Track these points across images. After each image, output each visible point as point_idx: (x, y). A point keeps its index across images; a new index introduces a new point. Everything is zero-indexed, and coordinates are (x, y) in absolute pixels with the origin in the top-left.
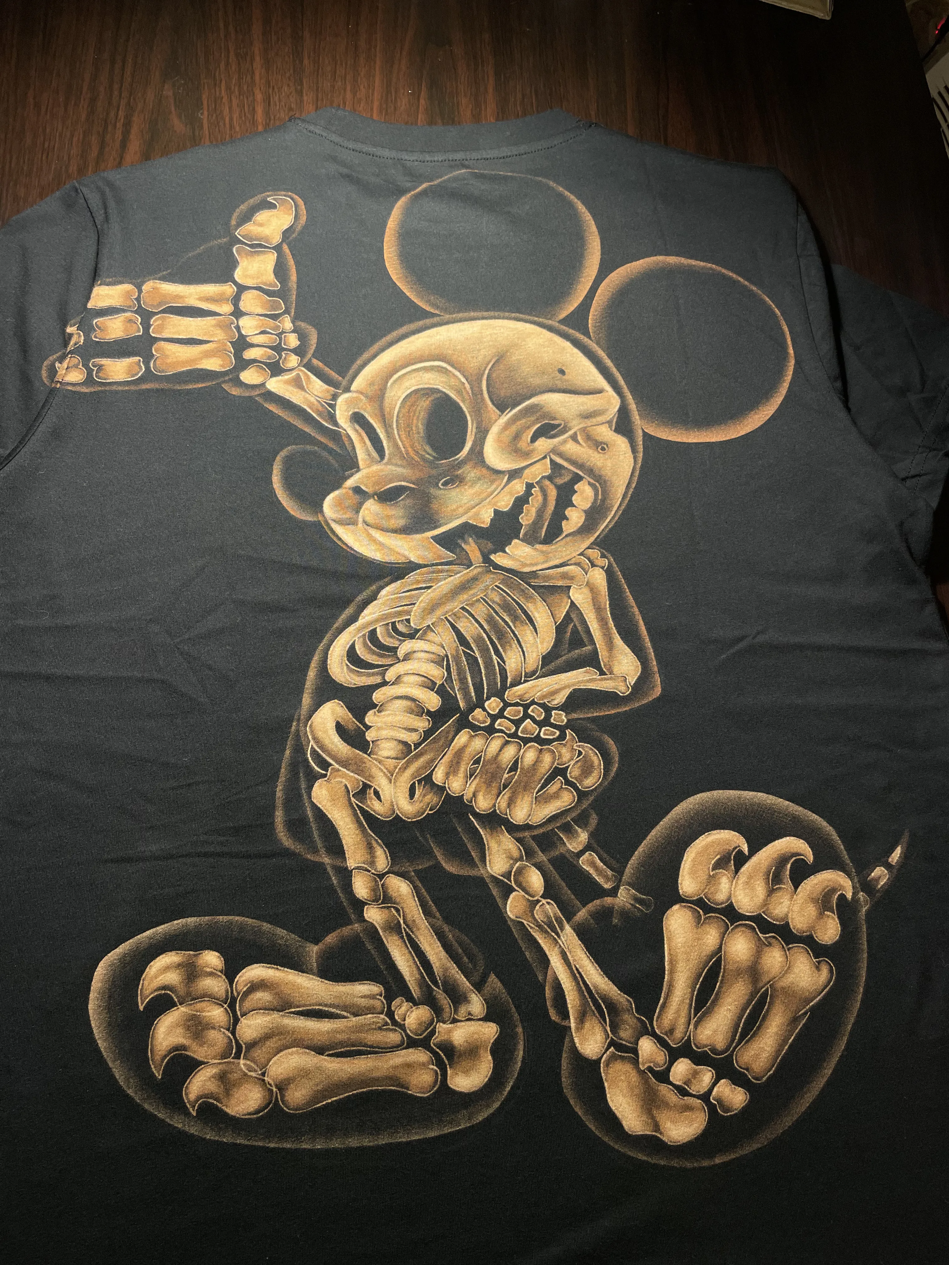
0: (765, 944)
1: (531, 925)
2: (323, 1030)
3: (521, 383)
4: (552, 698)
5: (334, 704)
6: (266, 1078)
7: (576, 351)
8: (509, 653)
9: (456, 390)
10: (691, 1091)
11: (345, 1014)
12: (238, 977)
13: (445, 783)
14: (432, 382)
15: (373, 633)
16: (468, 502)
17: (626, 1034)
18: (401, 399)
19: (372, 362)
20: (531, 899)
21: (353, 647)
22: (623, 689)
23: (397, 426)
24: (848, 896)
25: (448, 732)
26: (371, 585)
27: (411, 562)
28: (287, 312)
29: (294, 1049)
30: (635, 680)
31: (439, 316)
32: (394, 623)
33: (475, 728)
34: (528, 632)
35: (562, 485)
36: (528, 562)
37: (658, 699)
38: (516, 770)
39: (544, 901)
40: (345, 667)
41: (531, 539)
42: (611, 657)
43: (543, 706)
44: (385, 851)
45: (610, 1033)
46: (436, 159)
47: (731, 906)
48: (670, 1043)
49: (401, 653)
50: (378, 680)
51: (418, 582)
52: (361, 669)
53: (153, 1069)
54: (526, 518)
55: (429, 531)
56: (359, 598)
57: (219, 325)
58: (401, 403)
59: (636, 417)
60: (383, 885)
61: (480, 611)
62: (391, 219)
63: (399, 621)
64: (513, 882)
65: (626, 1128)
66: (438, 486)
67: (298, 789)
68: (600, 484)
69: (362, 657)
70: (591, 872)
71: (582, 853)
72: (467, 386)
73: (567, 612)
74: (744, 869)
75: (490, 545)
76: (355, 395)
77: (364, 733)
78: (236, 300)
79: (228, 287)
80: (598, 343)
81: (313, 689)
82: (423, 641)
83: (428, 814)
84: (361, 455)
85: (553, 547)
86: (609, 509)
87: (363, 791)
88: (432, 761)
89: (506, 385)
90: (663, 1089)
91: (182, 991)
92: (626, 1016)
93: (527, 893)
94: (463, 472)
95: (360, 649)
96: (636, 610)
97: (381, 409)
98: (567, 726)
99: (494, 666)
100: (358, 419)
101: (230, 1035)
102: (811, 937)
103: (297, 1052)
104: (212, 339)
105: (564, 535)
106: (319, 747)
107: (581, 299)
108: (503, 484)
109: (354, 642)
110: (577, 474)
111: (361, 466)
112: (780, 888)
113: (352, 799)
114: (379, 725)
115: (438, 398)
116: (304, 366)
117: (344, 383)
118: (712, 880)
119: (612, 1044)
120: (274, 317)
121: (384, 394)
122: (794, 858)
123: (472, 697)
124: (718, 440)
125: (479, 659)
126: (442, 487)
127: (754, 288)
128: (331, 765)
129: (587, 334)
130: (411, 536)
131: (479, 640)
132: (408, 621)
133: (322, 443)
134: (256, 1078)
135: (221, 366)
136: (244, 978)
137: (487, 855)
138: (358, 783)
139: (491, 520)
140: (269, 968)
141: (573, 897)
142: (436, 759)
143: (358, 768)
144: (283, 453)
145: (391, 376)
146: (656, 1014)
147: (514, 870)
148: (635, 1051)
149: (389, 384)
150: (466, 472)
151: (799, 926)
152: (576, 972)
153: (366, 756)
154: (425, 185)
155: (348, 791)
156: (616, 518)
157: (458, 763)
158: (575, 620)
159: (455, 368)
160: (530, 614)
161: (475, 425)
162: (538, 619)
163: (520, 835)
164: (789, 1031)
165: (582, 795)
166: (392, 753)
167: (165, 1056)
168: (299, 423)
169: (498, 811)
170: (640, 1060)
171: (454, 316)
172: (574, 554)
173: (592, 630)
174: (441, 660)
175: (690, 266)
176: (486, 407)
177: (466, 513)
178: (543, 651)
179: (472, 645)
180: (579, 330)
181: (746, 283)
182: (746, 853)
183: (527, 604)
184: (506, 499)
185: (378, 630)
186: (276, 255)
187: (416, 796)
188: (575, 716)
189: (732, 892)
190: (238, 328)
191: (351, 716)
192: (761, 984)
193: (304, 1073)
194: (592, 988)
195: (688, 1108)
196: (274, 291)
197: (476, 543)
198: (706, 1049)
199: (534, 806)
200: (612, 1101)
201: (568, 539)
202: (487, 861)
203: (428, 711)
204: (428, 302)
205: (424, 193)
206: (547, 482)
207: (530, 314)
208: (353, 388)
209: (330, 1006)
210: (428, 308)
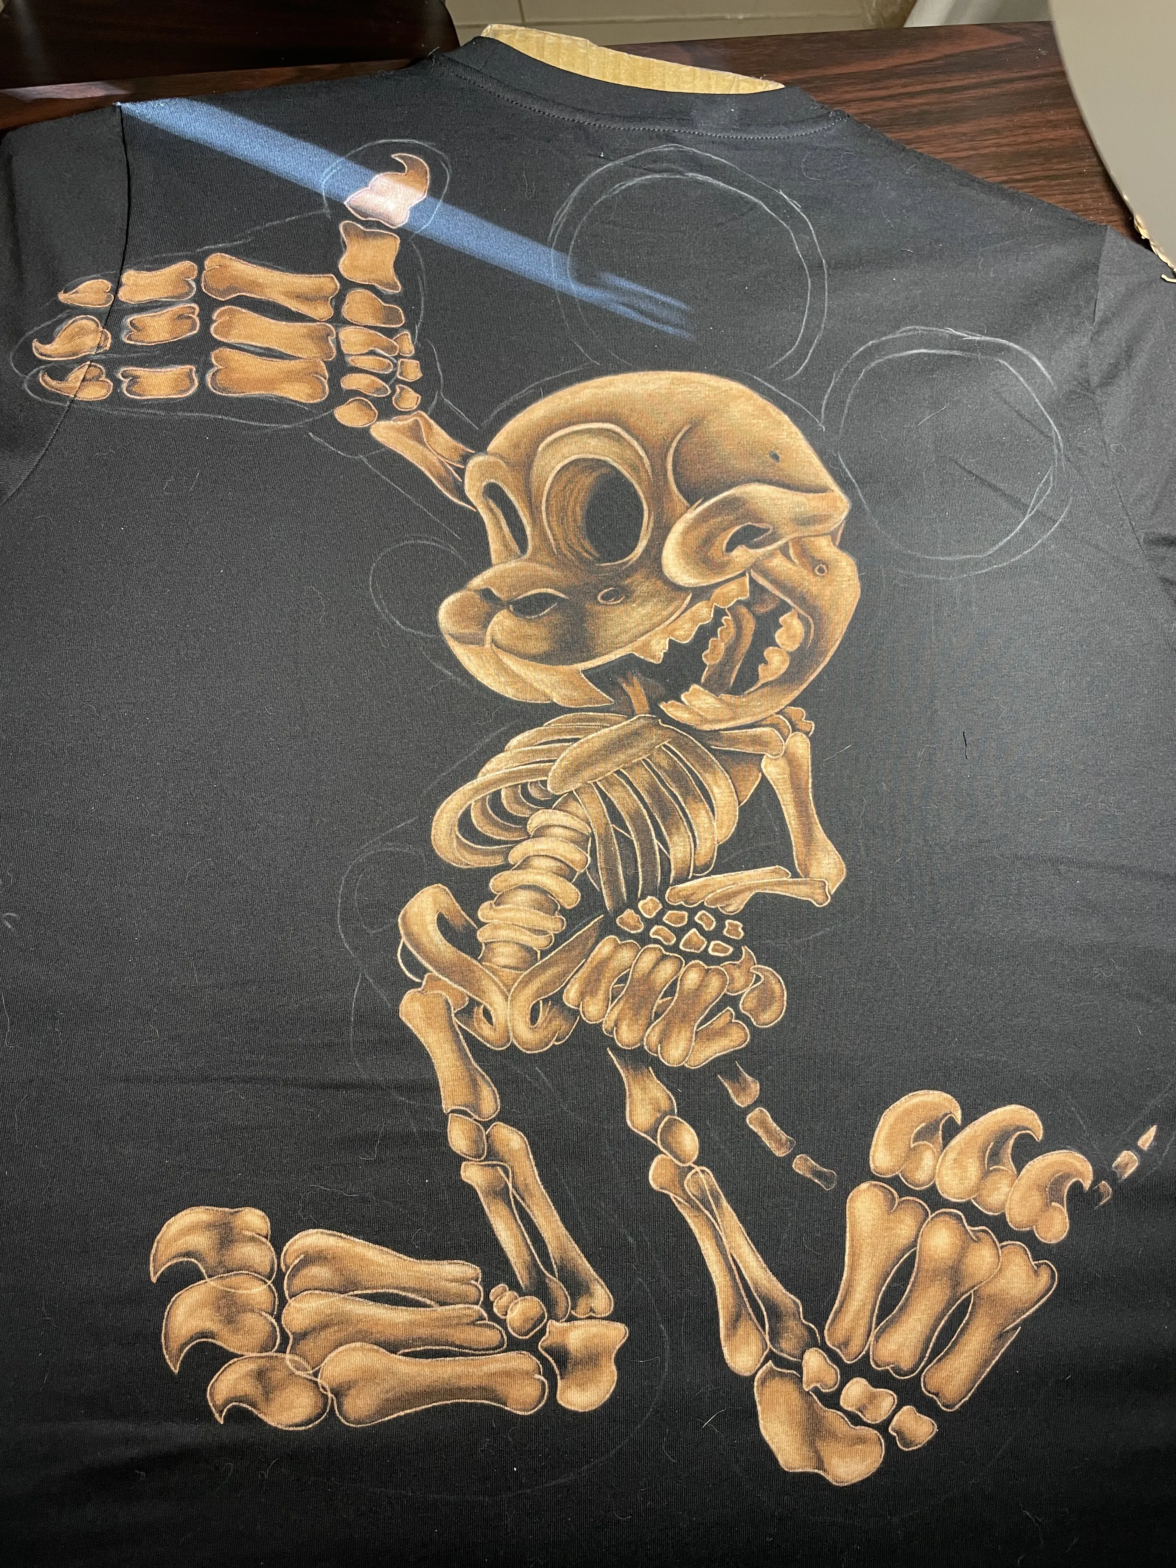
0: (972, 1239)
1: (679, 1199)
2: (397, 1321)
3: (719, 466)
4: (727, 903)
5: (438, 890)
6: (319, 1380)
7: (795, 429)
8: (675, 838)
9: (630, 466)
10: (865, 1419)
11: (428, 1302)
12: (287, 1244)
13: (578, 1006)
15: (496, 795)
16: (635, 627)
17: (788, 1346)
18: (555, 471)
20: (681, 1165)
21: (467, 813)
22: (820, 898)
23: (547, 508)
25: (587, 939)
26: (497, 730)
27: (552, 703)
28: (408, 326)
29: (358, 1344)
30: (836, 888)
32: (524, 786)
33: (623, 935)
34: (703, 812)
35: (763, 615)
36: (709, 717)
38: (673, 995)
39: (698, 1169)
40: (455, 840)
41: (715, 686)
42: (808, 854)
43: (715, 912)
44: (494, 1091)
45: (769, 1343)
47: (933, 1188)
48: (844, 1358)
49: (531, 827)
50: (499, 861)
51: (561, 731)
52: (476, 844)
53: (168, 1361)
54: (711, 658)
55: (581, 662)
56: (481, 745)
57: (311, 336)
58: (555, 477)
60: (488, 1137)
61: (641, 778)
63: (531, 783)
64: (659, 1141)
65: (782, 1463)
66: (596, 598)
68: (813, 619)
71: (750, 1108)
72: (646, 461)
73: (756, 789)
74: (954, 1143)
75: (661, 690)
76: (492, 459)
77: (475, 931)
82: (562, 813)
83: (554, 1045)
84: (494, 545)
85: (744, 699)
87: (469, 1009)
88: (565, 974)
89: (698, 466)
90: (831, 1416)
91: (212, 1258)
92: (791, 1323)
93: (677, 1157)
94: (632, 583)
95: (476, 817)
97: (527, 483)
98: (743, 942)
99: (655, 854)
100: (493, 492)
101: (274, 1321)
102: (1031, 1234)
103: (362, 1349)
104: (299, 355)
105: (759, 684)
106: (414, 947)
108: (684, 606)
109: (470, 806)
110: (784, 602)
111: (494, 561)
112: (998, 1170)
113: (454, 1019)
114: (496, 921)
116: (425, 410)
118: (912, 1153)
119: (770, 1356)
120: (389, 333)
121: (532, 461)
122: (1019, 1133)
123: (622, 894)
125: (635, 842)
126: (602, 601)
128: (428, 971)
130: (556, 668)
131: (636, 816)
132: (544, 783)
134: (305, 1378)
135: (310, 396)
136: (295, 1247)
137: (628, 1105)
138: (463, 998)
139: (665, 654)
140: (330, 1235)
142: (569, 972)
143: (465, 978)
145: (543, 437)
146: (829, 1321)
147: (661, 1126)
148: (799, 1367)
149: (540, 449)
150: (636, 583)
151: (1018, 1219)
153: (475, 962)
155: (449, 1008)
157: (598, 980)
159: (632, 435)
160: (707, 788)
161: (652, 517)
162: (717, 796)
163: (673, 1081)
164: (993, 1350)
165: (756, 1033)
166: (511, 962)
167: (186, 1344)
169: (646, 1048)
170: (804, 1378)
172: (772, 712)
174: (583, 841)
176: (670, 494)
177: (632, 642)
178: (720, 839)
179: (628, 824)
182: (959, 1121)
183: (704, 774)
184: (686, 626)
185: (503, 793)
187: (539, 1021)
189: (937, 1171)
190: (337, 342)
191: (459, 908)
192: (963, 1290)
193: (370, 1376)
194: (750, 1284)
195: (861, 1440)
196: (393, 294)
197: (642, 684)
198: (888, 1367)
199: (693, 1044)
201: (765, 690)
202: (627, 1111)
203: (563, 908)
206: (743, 610)
208: (491, 447)
209: (409, 1290)
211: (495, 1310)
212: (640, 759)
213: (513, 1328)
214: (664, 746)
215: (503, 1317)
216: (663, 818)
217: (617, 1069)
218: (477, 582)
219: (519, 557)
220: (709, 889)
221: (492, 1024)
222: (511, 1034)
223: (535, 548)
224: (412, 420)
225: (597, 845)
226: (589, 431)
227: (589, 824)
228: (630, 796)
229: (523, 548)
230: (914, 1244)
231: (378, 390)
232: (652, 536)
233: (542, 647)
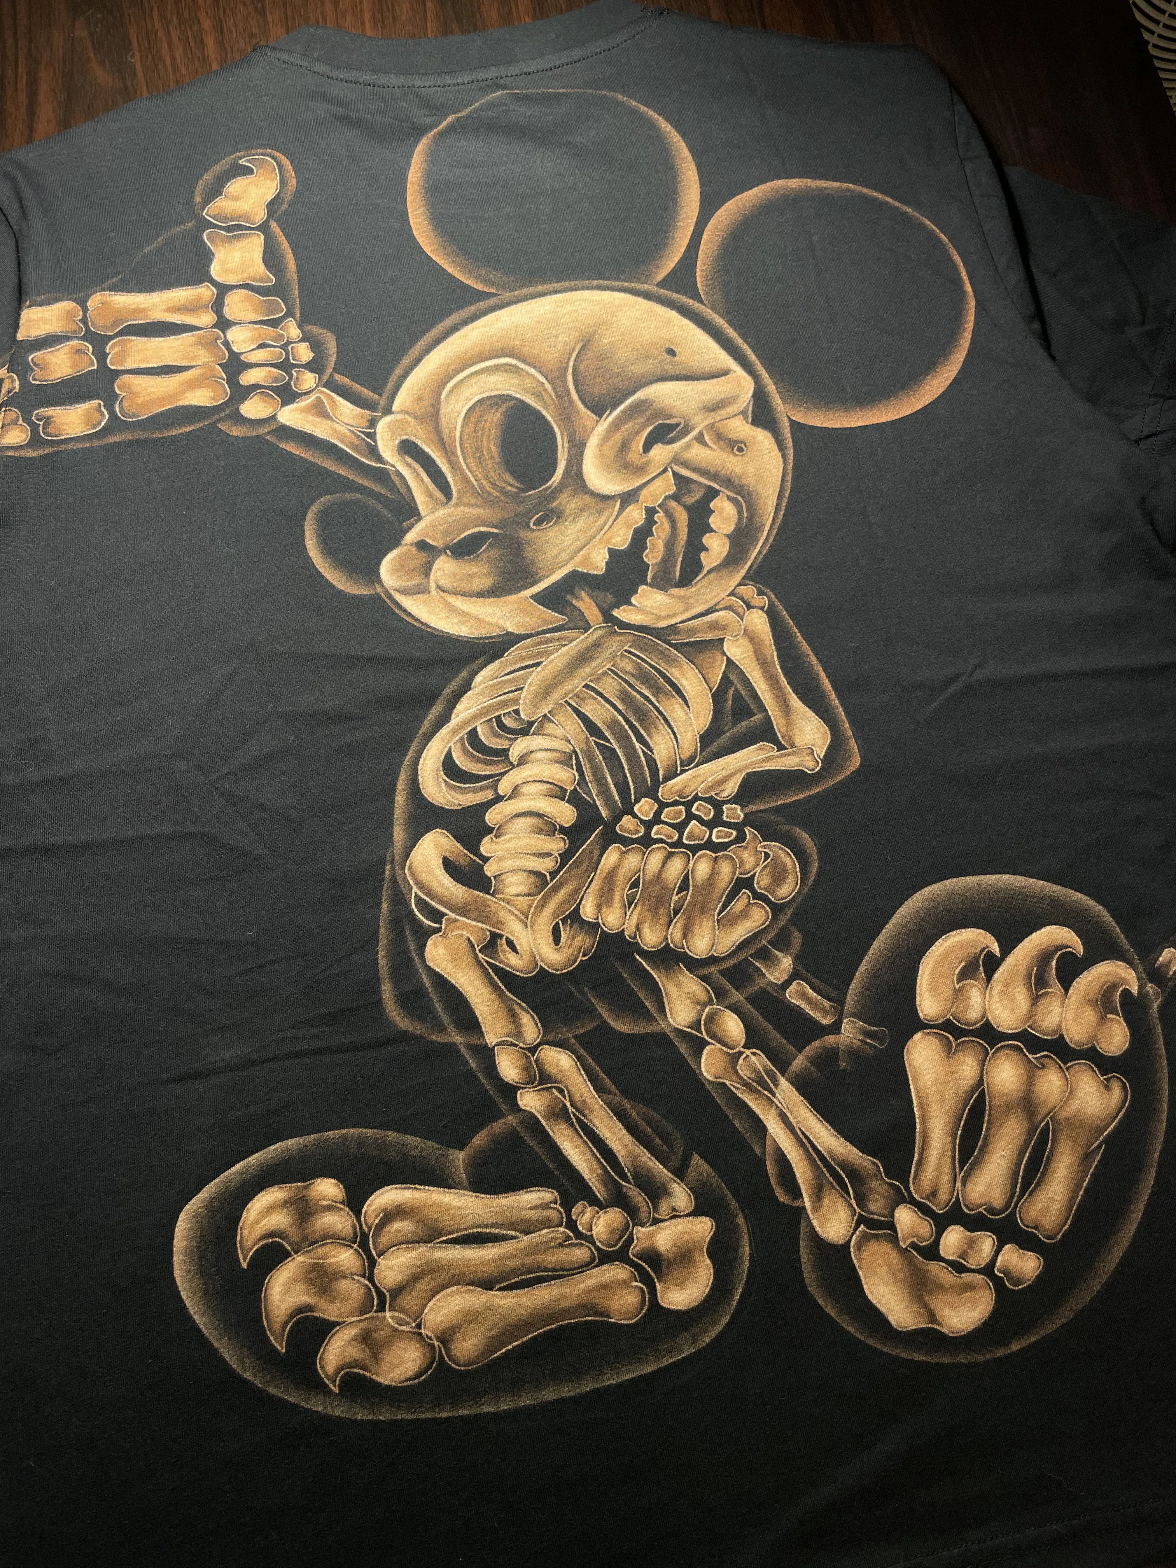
0: (1037, 1067)
1: (736, 1085)
2: (487, 1258)
3: (619, 374)
4: (720, 789)
5: (437, 835)
6: (423, 1331)
7: (685, 322)
8: (655, 737)
9: (534, 394)
10: (969, 1265)
11: (513, 1233)
12: (365, 1207)
13: (597, 918)
14: (500, 386)
15: (473, 733)
16: (572, 544)
17: (876, 1206)
18: (463, 415)
19: (416, 370)
20: (731, 1051)
21: (449, 756)
22: (811, 764)
23: (462, 452)
24: (1133, 991)
25: (592, 852)
26: (460, 670)
27: (508, 633)
28: (290, 313)
29: (454, 1288)
30: (824, 751)
31: (496, 295)
32: (498, 718)
33: (625, 841)
34: (677, 706)
35: (693, 504)
36: (663, 614)
37: (858, 772)
38: (687, 889)
39: (748, 1052)
40: (443, 784)
41: (663, 582)
42: (789, 724)
43: (710, 800)
44: (533, 1017)
45: (856, 1207)
46: (460, 80)
47: (988, 1024)
48: (935, 1209)
49: (514, 755)
50: (489, 795)
51: (523, 659)
52: (464, 783)
53: (274, 1342)
54: (653, 555)
55: (526, 588)
56: (448, 690)
57: (200, 343)
58: (464, 420)
59: (777, 401)
60: (536, 1061)
61: (610, 687)
62: (412, 170)
63: (504, 714)
64: (704, 1033)
65: (894, 1323)
66: (529, 526)
67: (407, 952)
68: (743, 497)
69: (464, 768)
70: (803, 1006)
71: (787, 984)
72: (547, 385)
73: (724, 673)
74: (996, 976)
75: (610, 598)
76: (399, 417)
77: (482, 867)
78: (218, 306)
79: (203, 289)
80: (713, 308)
81: (405, 819)
82: (540, 737)
83: (581, 961)
84: (420, 498)
85: (693, 589)
86: (759, 529)
87: (492, 944)
88: (577, 891)
89: (598, 380)
90: (934, 1267)
91: (295, 1235)
92: (874, 1184)
93: (725, 1045)
94: (560, 504)
95: (458, 758)
96: (813, 659)
97: (438, 431)
98: (745, 823)
99: (639, 757)
100: (408, 448)
101: (367, 1282)
102: (1093, 1049)
103: (458, 1292)
104: (194, 364)
105: (705, 572)
106: (426, 894)
107: (683, 250)
108: (615, 513)
109: (450, 749)
110: (710, 487)
111: (423, 513)
112: (1047, 993)
113: (480, 955)
114: (500, 854)
115: (512, 408)
116: (324, 386)
117: (383, 402)
118: (958, 994)
119: (861, 1220)
120: (274, 323)
121: (438, 410)
122: (1059, 953)
123: (616, 802)
124: (889, 419)
125: (618, 751)
127: (909, 210)
128: (444, 915)
129: (697, 297)
130: (503, 599)
131: (613, 725)
132: (517, 712)
133: (365, 488)
134: (410, 1332)
135: (213, 399)
136: (373, 1207)
137: (666, 1003)
138: (484, 933)
139: (607, 563)
140: (404, 1188)
141: (784, 1041)
142: (581, 888)
143: (482, 914)
144: (315, 508)
145: (443, 385)
146: (912, 1175)
147: (703, 1018)
148: (892, 1226)
149: (443, 397)
150: (564, 503)
151: (1077, 1037)
152: (802, 1136)
153: (488, 897)
154: (450, 119)
155: (473, 946)
156: (771, 540)
157: (611, 890)
158: (736, 682)
159: (529, 364)
160: (676, 682)
161: (566, 438)
162: (687, 688)
163: (705, 971)
164: (1083, 1171)
165: (777, 909)
166: (523, 889)
167: (286, 1323)
168: (329, 465)
169: (671, 945)
170: (900, 1236)
171: (516, 293)
172: (724, 595)
173: (759, 693)
174: (567, 759)
175: (821, 189)
176: (577, 411)
177: (572, 558)
178: (699, 728)
179: (606, 734)
180: (685, 293)
181: (897, 204)
182: (998, 954)
183: (670, 669)
184: (621, 532)
185: (479, 730)
186: (262, 237)
187: (563, 940)
188: (753, 808)
189: (987, 1007)
190: (227, 344)
191: (461, 848)
192: (1039, 1118)
193: (471, 1317)
194: (825, 1154)
195: (969, 1287)
196: (268, 287)
197: (591, 597)
198: (981, 1210)
199: (717, 932)
200: (871, 1293)
201: (711, 576)
202: (667, 1010)
203: (561, 827)
204: (478, 277)
205: (451, 128)
206: (673, 504)
207: (617, 279)
208: (395, 407)
209: (493, 1225)
210: (480, 287)
211: (580, 1228)
212: (605, 669)
213: (600, 1242)
214: (626, 651)
215: (589, 1233)
216: (640, 721)
217: (648, 971)
218: (411, 537)
219: (447, 503)
220: (701, 779)
221: (517, 953)
222: (538, 958)
223: (459, 491)
224: (313, 398)
225: (581, 760)
226: (486, 370)
227: (569, 742)
228: (601, 705)
229: (448, 495)
230: (981, 1082)
231: (276, 380)
232: (569, 455)
233: (485, 582)
